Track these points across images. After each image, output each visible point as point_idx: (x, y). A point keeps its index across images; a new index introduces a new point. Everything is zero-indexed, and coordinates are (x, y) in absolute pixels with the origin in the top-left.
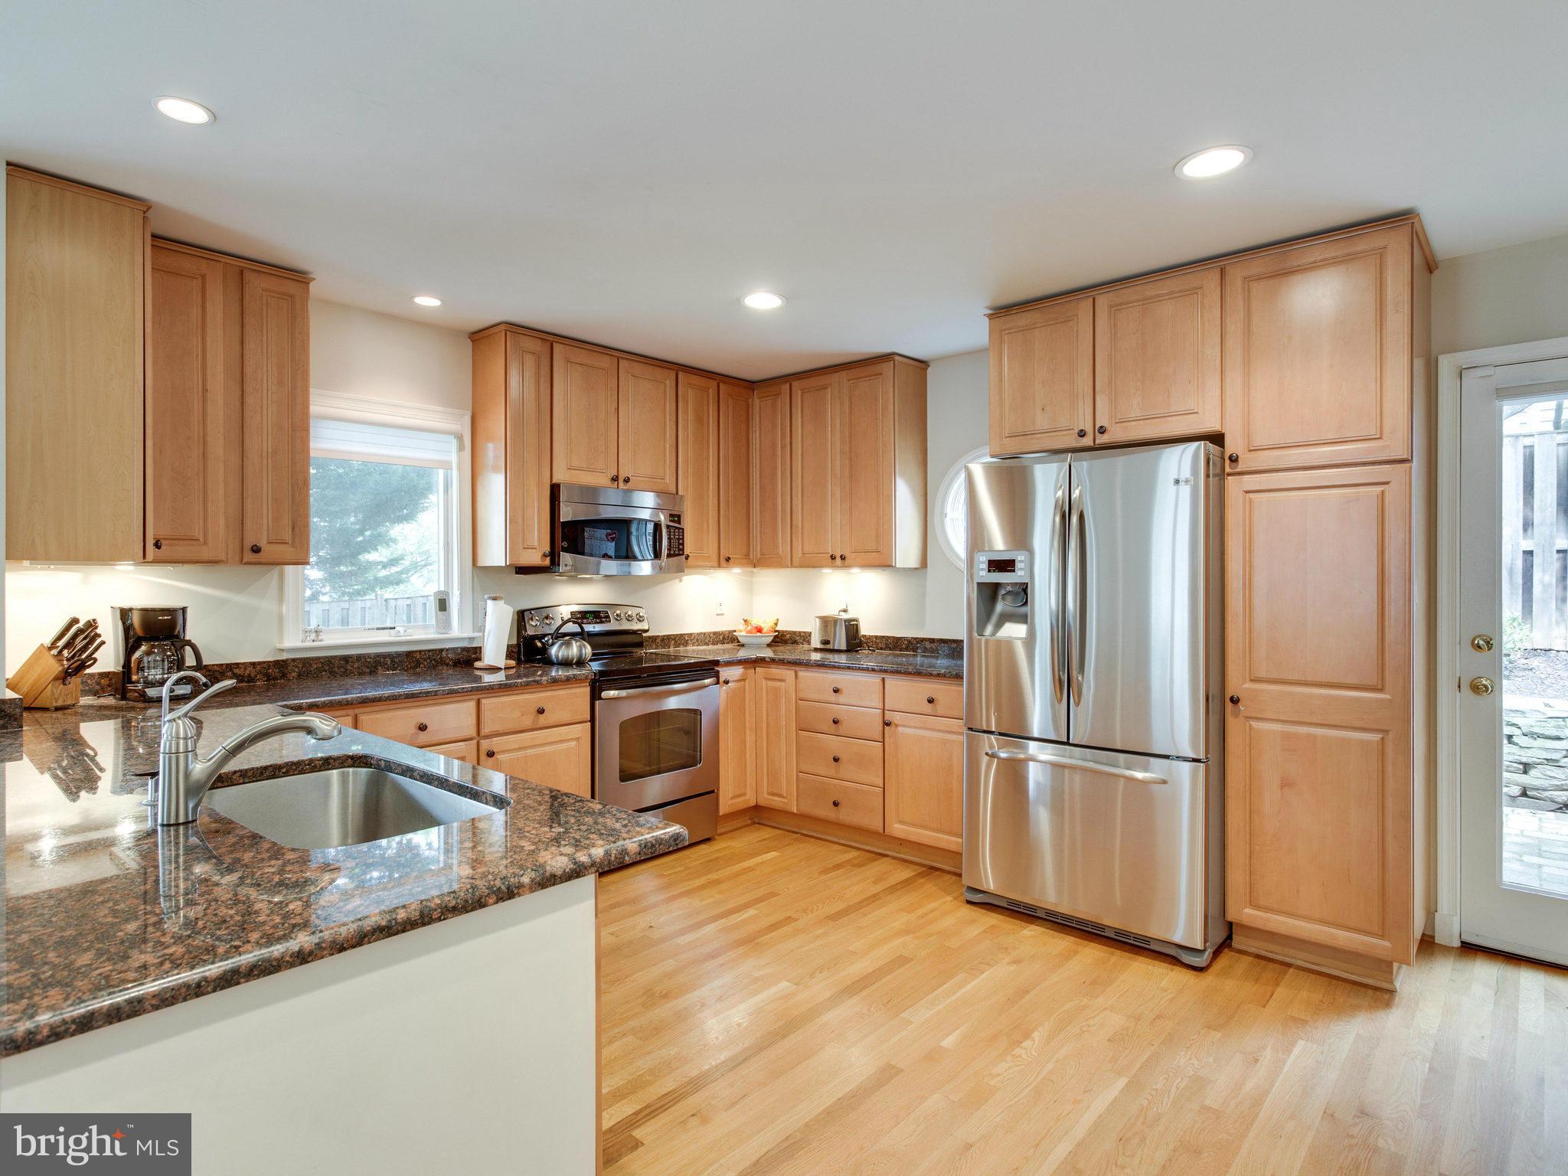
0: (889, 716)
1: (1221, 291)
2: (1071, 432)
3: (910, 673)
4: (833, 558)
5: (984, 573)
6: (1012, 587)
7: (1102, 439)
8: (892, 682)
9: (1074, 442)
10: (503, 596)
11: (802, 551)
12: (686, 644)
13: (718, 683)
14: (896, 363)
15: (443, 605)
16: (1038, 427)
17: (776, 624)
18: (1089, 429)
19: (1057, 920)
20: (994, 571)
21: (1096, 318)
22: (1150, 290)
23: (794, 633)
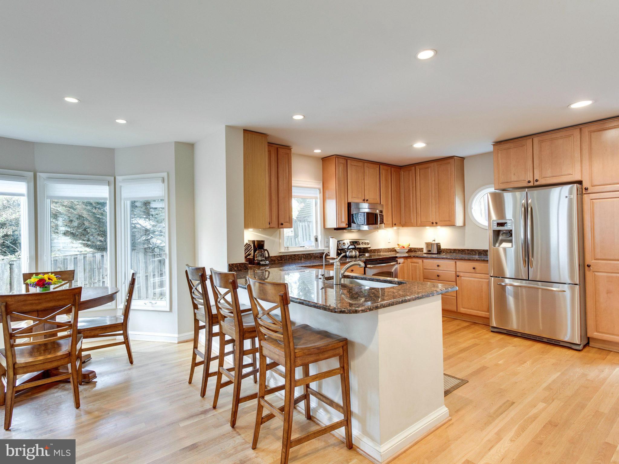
0: (458, 274)
1: (580, 135)
2: (525, 181)
3: (466, 260)
4: (433, 223)
5: (495, 227)
6: (506, 231)
7: (536, 184)
8: (459, 263)
9: (526, 184)
10: (334, 237)
11: (421, 221)
12: (380, 252)
13: (397, 264)
14: (455, 159)
15: (316, 240)
16: (512, 180)
17: (409, 245)
18: (531, 180)
19: (525, 337)
20: (499, 226)
21: (534, 144)
22: (554, 136)
23: (415, 248)
